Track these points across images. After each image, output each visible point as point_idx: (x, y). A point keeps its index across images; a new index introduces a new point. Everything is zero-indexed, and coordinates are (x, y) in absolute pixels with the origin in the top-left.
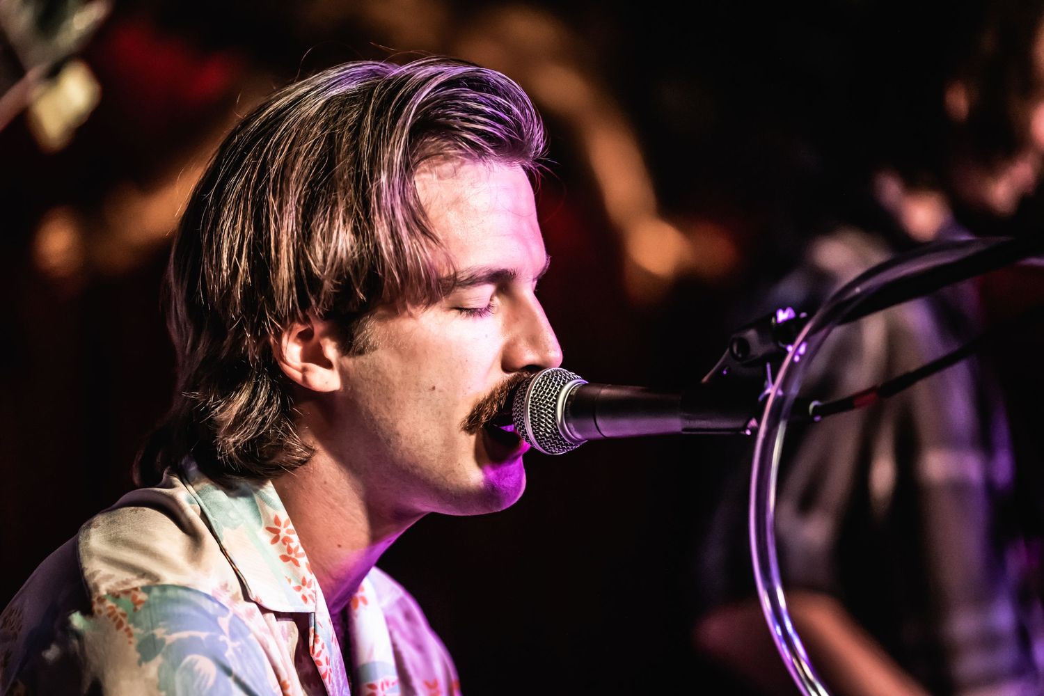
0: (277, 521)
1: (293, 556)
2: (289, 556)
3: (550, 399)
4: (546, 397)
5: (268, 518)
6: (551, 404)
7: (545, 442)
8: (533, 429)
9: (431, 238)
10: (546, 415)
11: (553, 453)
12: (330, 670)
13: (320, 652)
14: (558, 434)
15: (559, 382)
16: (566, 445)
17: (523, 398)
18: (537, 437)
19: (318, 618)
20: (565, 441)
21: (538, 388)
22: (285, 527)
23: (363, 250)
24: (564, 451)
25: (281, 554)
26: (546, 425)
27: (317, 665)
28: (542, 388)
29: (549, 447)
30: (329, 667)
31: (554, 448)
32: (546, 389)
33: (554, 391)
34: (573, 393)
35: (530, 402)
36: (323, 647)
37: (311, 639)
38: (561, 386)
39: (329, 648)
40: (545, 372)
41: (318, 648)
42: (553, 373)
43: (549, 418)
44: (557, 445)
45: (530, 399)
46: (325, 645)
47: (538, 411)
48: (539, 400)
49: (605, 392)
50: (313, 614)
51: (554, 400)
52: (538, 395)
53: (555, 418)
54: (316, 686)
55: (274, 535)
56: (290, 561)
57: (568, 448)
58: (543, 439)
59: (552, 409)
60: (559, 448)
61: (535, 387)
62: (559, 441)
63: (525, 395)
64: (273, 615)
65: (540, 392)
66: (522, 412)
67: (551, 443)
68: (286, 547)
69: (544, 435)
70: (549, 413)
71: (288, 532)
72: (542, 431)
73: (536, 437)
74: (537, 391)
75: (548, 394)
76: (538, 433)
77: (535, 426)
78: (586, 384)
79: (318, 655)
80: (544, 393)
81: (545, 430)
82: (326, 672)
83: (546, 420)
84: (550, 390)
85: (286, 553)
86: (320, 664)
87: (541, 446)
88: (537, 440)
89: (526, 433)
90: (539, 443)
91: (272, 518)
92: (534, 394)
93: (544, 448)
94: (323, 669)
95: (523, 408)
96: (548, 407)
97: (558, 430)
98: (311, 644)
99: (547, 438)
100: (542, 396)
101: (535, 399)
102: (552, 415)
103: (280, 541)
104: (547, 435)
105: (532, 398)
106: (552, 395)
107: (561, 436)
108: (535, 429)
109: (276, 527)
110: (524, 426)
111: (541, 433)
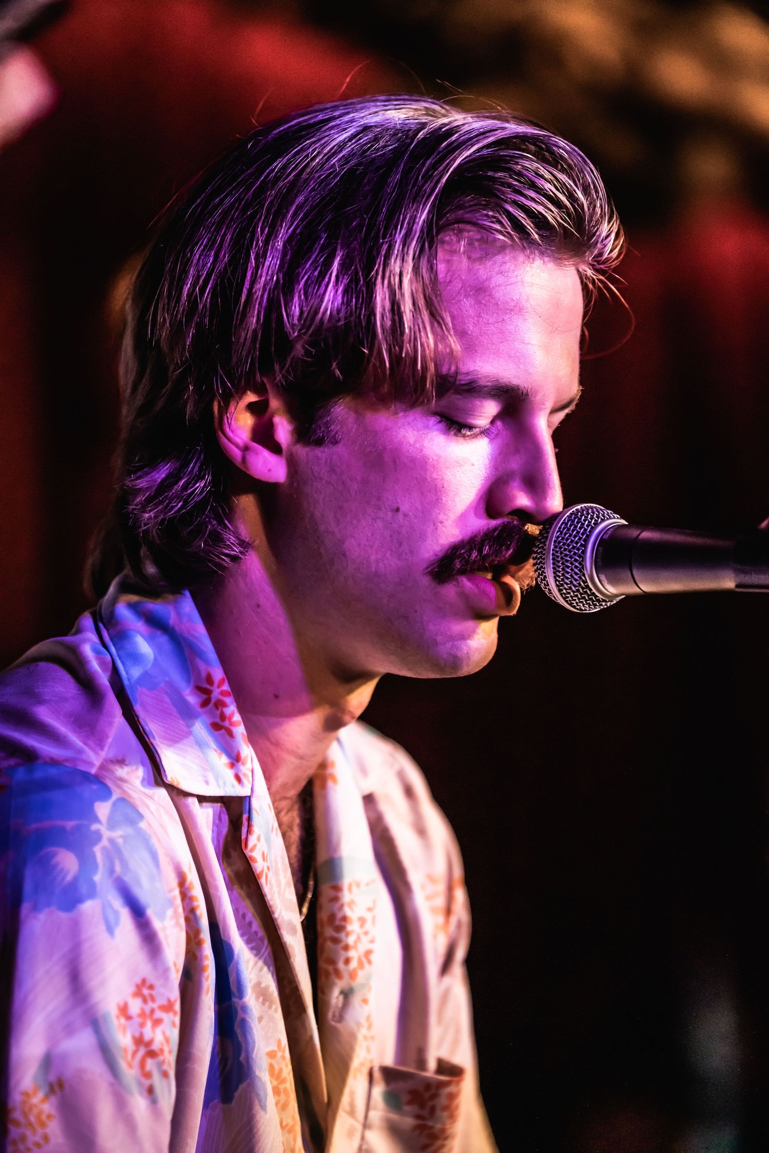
0: (210, 680)
1: (227, 724)
2: (221, 723)
3: (577, 543)
4: (572, 541)
5: (199, 673)
6: (578, 549)
7: (571, 597)
8: (556, 580)
9: (439, 323)
10: (572, 564)
11: (582, 610)
12: (268, 868)
13: (255, 846)
14: (588, 587)
15: (589, 522)
16: (598, 601)
17: (545, 542)
18: (562, 590)
19: (255, 803)
20: (596, 596)
21: (564, 529)
22: (219, 687)
23: (353, 318)
24: (595, 608)
25: (212, 720)
26: (571, 576)
27: (251, 862)
28: (569, 530)
29: (577, 603)
30: (265, 865)
31: (583, 605)
32: (573, 531)
33: (583, 534)
34: (606, 536)
35: (552, 547)
36: (259, 839)
37: (244, 830)
38: (592, 528)
39: (268, 840)
40: (574, 509)
41: (252, 841)
42: (583, 510)
43: (576, 567)
44: (586, 600)
45: (553, 544)
46: (262, 839)
47: (562, 558)
48: (564, 544)
49: (646, 535)
50: (248, 799)
51: (582, 545)
52: (563, 539)
53: (583, 568)
54: (249, 887)
55: (205, 697)
56: (223, 731)
57: (601, 605)
58: (569, 593)
59: (580, 556)
60: (589, 604)
61: (560, 528)
62: (588, 595)
63: (547, 537)
64: (196, 800)
65: (566, 534)
66: (544, 559)
67: (579, 599)
68: (218, 712)
69: (570, 588)
70: (576, 560)
71: (223, 693)
72: (567, 584)
73: (560, 590)
74: (561, 533)
75: (575, 537)
76: (562, 585)
77: (559, 577)
78: (624, 526)
79: (252, 850)
80: (570, 535)
81: (571, 582)
82: (262, 872)
83: (572, 570)
84: (578, 532)
85: (218, 720)
86: (255, 861)
87: (567, 602)
88: (561, 594)
89: (548, 585)
90: (564, 599)
91: (204, 675)
92: (558, 537)
93: (571, 604)
94: (259, 866)
95: (544, 554)
96: (575, 554)
97: (587, 582)
98: (243, 837)
99: (574, 592)
100: (567, 540)
101: (559, 542)
102: (580, 564)
103: (211, 705)
104: (574, 589)
105: (555, 542)
106: (580, 539)
107: (591, 590)
108: (559, 581)
109: (208, 687)
110: (545, 577)
111: (566, 586)
